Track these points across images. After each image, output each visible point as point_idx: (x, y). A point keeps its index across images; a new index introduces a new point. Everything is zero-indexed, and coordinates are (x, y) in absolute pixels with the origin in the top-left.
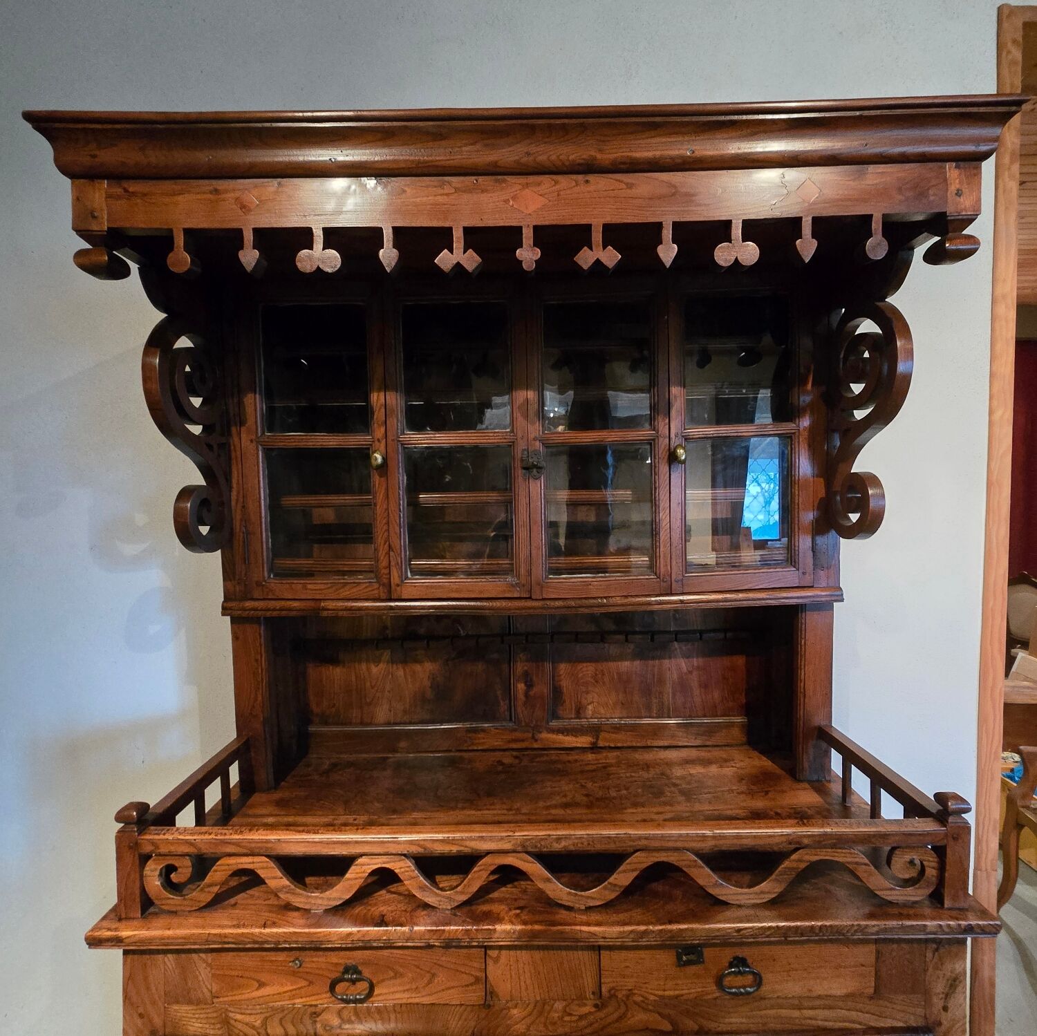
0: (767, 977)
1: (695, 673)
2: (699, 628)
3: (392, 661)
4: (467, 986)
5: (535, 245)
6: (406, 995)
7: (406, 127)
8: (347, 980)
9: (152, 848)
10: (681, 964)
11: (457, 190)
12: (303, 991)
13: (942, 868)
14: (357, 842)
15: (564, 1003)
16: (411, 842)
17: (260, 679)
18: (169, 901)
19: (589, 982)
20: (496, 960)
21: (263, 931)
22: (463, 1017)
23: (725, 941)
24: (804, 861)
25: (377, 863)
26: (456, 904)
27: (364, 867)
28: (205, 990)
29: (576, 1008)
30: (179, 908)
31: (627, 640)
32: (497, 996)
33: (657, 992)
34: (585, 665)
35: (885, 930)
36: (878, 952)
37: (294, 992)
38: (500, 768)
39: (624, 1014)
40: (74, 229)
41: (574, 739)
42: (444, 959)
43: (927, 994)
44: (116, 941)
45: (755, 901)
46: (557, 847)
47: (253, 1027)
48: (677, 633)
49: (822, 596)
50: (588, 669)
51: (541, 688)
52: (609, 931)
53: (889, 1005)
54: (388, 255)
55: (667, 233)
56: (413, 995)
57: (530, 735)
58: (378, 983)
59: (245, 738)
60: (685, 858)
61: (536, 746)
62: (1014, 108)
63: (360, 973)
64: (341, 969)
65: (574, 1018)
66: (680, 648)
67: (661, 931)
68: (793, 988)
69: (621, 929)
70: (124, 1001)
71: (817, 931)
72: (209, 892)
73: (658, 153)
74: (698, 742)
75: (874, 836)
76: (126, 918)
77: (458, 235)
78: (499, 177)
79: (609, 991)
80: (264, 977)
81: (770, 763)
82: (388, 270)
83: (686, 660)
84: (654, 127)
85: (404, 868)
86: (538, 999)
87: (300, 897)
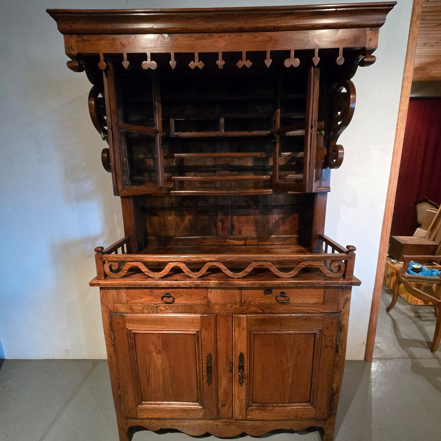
0: (291, 298)
1: (281, 220)
2: (283, 204)
3: (175, 215)
4: (202, 299)
5: (223, 59)
6: (184, 301)
7: (178, 15)
8: (167, 297)
9: (106, 259)
10: (265, 294)
11: (196, 39)
12: (154, 300)
13: (346, 267)
14: (168, 258)
15: (231, 305)
16: (185, 258)
17: (132, 218)
18: (112, 275)
19: (238, 299)
20: (210, 292)
21: (141, 282)
22: (201, 308)
23: (278, 287)
24: (304, 265)
25: (174, 264)
26: (199, 277)
27: (171, 266)
28: (125, 300)
29: (234, 306)
30: (115, 277)
31: (257, 208)
32: (211, 302)
33: (258, 302)
34: (242, 217)
35: (326, 283)
36: (324, 291)
37: (151, 300)
38: (213, 250)
39: (248, 308)
40: (66, 54)
41: (238, 242)
42: (195, 291)
43: (338, 303)
44: (98, 284)
45: (289, 277)
46: (229, 260)
47: (139, 310)
48: (275, 206)
49: (323, 190)
50: (244, 218)
51: (228, 225)
52: (244, 283)
53: (327, 306)
54: (173, 63)
55: (268, 55)
56: (186, 301)
57: (223, 240)
58: (176, 298)
59: (128, 237)
60: (268, 264)
61: (225, 244)
62: (391, 7)
63: (170, 295)
64: (165, 294)
65: (233, 309)
66: (276, 212)
67: (259, 283)
68: (298, 301)
69: (247, 282)
70: (101, 303)
71: (306, 283)
72: (124, 272)
73: (265, 25)
74: (281, 243)
75: (326, 257)
76: (100, 279)
77: (196, 55)
78: (211, 34)
79: (244, 301)
80: (142, 296)
81: (303, 248)
82: (173, 69)
83: (278, 215)
84: (265, 15)
85: (182, 266)
86: (223, 303)
87: (151, 274)
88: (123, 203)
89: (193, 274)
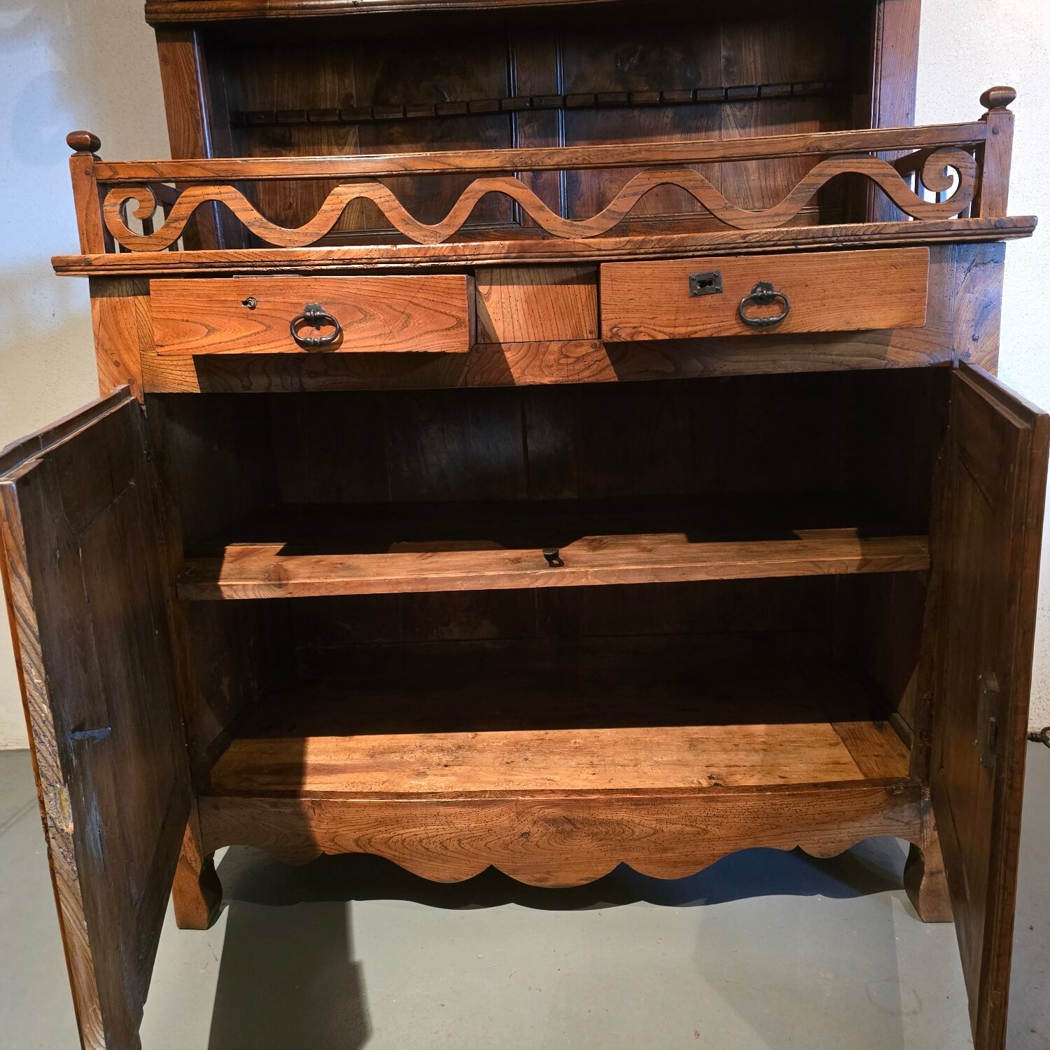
3: (360, 144)
9: (110, 173)
10: (695, 295)
13: (979, 174)
15: (560, 344)
16: (391, 163)
18: (133, 240)
19: (586, 320)
20: (487, 297)
25: (354, 192)
26: (442, 239)
27: (341, 198)
29: (573, 349)
30: (144, 248)
33: (665, 329)
39: (624, 354)
42: (420, 295)
43: (956, 321)
44: (86, 266)
45: (768, 225)
48: (728, 92)
52: (603, 242)
60: (691, 177)
65: (570, 361)
67: (660, 240)
69: (618, 240)
70: (97, 349)
72: (175, 228)
79: (609, 330)
83: (741, 131)
85: (381, 195)
86: (532, 339)
87: (270, 232)
88: (164, 60)
89: (421, 229)
